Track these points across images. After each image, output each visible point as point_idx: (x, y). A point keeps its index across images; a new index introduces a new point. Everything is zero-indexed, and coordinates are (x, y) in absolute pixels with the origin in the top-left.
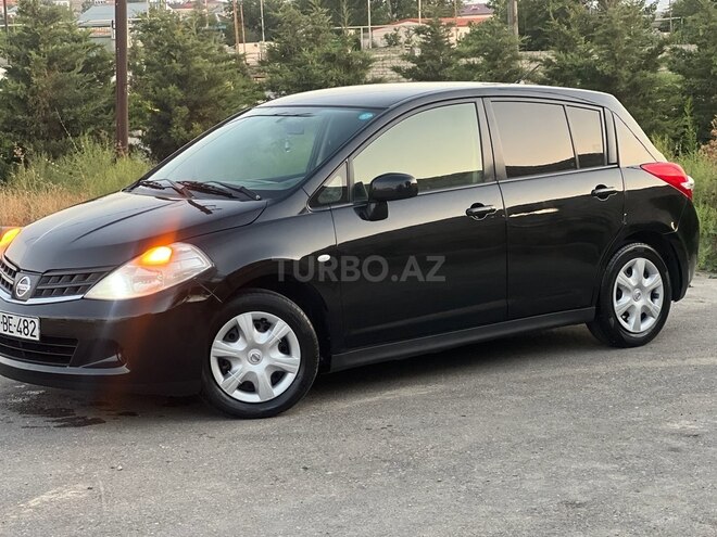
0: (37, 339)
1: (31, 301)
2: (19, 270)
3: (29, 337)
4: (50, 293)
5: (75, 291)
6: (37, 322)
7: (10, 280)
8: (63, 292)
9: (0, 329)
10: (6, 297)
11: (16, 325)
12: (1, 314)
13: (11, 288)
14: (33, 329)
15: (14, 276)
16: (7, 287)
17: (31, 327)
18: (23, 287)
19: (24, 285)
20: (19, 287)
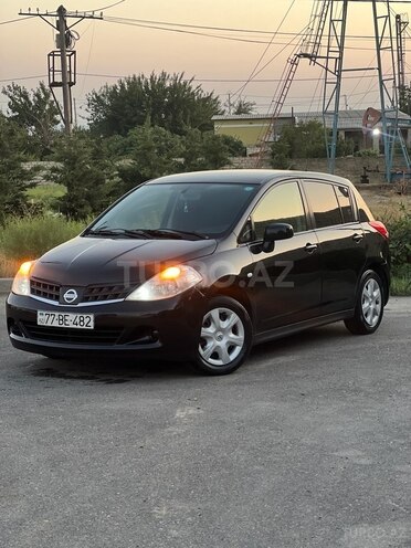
0: (92, 328)
1: (81, 305)
2: (61, 286)
3: (84, 327)
4: (96, 299)
5: (116, 297)
6: (92, 317)
7: (54, 292)
8: (105, 298)
9: (56, 324)
10: (56, 303)
11: (72, 321)
12: (57, 314)
13: (57, 298)
14: (89, 322)
15: (58, 289)
16: (51, 297)
17: (86, 321)
18: (70, 296)
19: (71, 295)
20: (66, 296)
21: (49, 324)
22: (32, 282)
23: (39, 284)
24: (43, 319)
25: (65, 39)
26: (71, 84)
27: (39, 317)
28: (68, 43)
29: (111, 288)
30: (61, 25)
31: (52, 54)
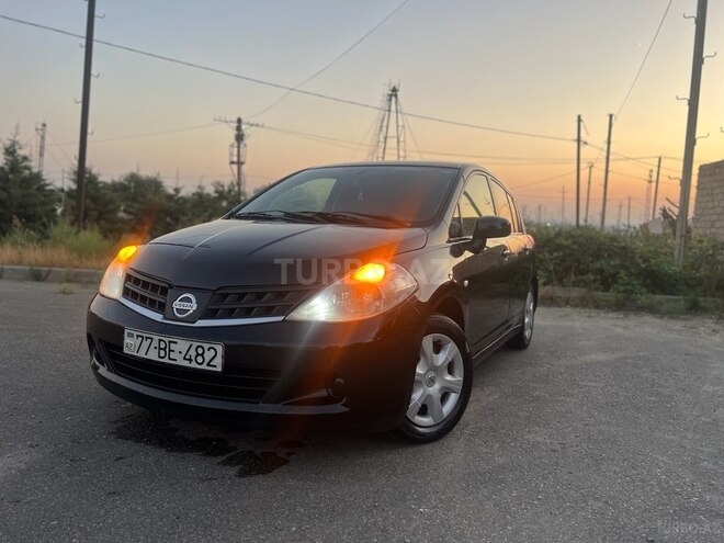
0: (219, 369)
1: (201, 323)
2: (171, 287)
3: (204, 367)
4: (230, 314)
5: (268, 312)
6: (220, 349)
7: (158, 298)
8: (248, 313)
9: (153, 356)
10: (158, 317)
11: (181, 353)
12: (156, 338)
13: (161, 308)
14: (213, 358)
15: (164, 291)
16: (152, 305)
17: (209, 355)
18: (185, 306)
19: (186, 304)
20: (177, 304)
21: (142, 354)
22: (128, 278)
23: (137, 281)
24: (132, 345)
25: (240, 138)
26: (243, 163)
27: (127, 340)
28: (242, 139)
29: (260, 296)
30: (239, 128)
31: (232, 146)
